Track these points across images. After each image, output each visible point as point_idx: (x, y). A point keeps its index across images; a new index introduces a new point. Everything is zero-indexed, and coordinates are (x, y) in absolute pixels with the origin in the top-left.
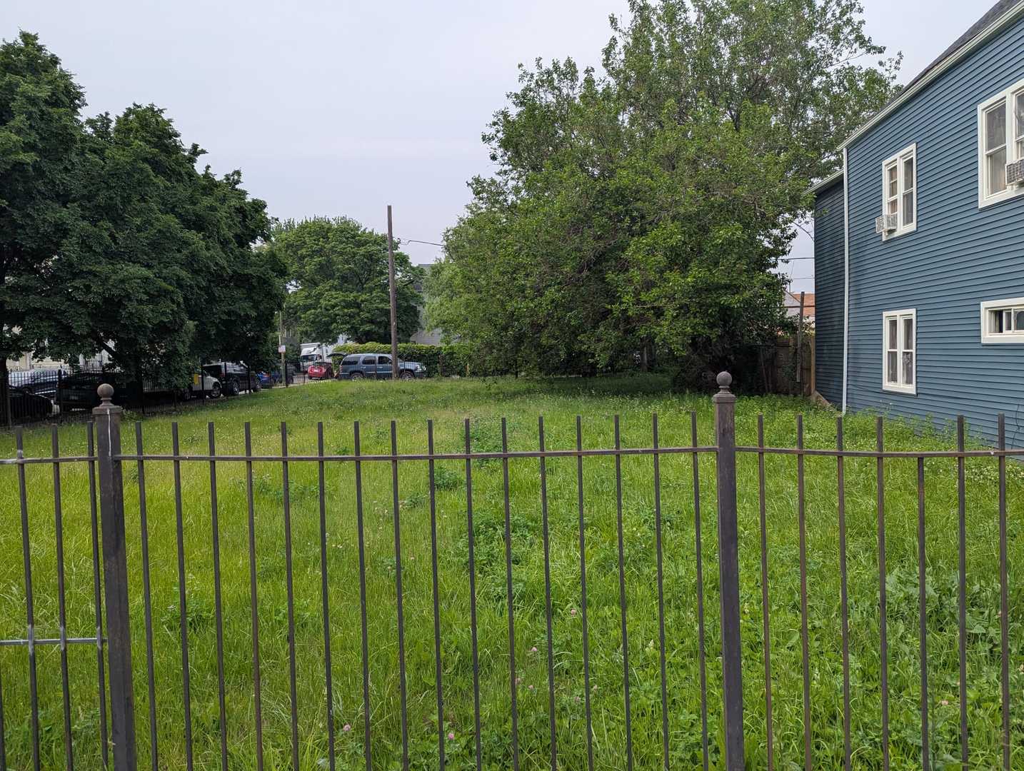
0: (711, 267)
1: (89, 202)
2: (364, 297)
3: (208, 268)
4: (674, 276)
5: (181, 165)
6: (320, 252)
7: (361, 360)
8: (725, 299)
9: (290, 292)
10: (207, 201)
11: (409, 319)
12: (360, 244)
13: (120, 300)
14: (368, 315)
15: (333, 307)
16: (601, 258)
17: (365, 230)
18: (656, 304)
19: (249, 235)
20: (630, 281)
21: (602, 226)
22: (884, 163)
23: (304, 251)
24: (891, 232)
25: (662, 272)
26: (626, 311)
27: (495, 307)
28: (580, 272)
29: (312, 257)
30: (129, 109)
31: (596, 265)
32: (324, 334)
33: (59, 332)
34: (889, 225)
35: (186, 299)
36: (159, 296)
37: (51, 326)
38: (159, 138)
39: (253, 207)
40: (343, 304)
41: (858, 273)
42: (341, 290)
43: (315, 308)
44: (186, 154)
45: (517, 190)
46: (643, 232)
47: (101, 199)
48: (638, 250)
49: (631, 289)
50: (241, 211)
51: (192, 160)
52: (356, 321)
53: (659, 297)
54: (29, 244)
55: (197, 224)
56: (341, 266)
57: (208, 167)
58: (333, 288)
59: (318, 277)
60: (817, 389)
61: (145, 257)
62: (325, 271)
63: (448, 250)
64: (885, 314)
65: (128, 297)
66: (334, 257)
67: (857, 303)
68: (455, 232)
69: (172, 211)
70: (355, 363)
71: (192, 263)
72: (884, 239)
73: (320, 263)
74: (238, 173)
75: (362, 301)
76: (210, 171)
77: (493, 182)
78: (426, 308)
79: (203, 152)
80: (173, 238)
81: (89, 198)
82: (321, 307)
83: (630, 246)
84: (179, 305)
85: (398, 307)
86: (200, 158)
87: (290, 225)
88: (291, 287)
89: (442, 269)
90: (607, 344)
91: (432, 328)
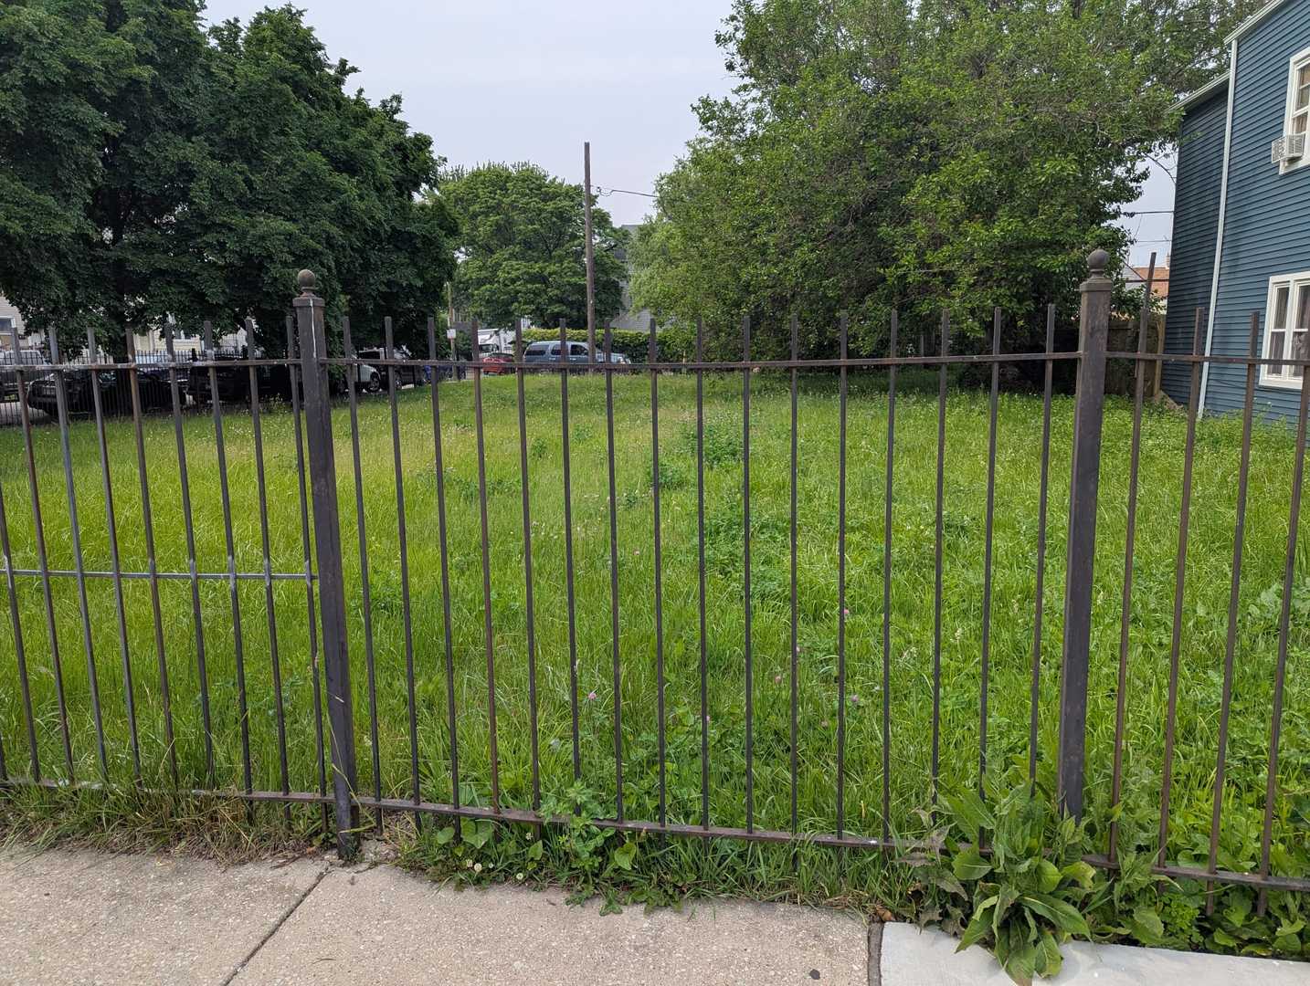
0: (1026, 217)
1: (218, 134)
2: (553, 268)
3: (363, 223)
4: (975, 228)
5: (325, 86)
6: (496, 209)
7: (550, 348)
8: (1043, 261)
9: (459, 261)
10: (361, 134)
11: (610, 297)
12: (547, 198)
13: (260, 263)
14: (556, 292)
15: (513, 281)
16: (872, 205)
17: (555, 179)
18: (945, 268)
19: (411, 181)
20: (911, 236)
21: (879, 158)
22: (1293, 59)
23: (476, 207)
24: (1293, 160)
25: (957, 223)
26: (904, 276)
27: (724, 278)
28: (844, 223)
29: (487, 216)
30: (259, 14)
31: (864, 215)
32: (502, 317)
33: (192, 302)
34: (1291, 151)
35: (337, 261)
36: (305, 258)
37: (180, 293)
38: (300, 50)
39: (415, 145)
40: (526, 277)
41: (1239, 222)
42: (523, 258)
43: (490, 283)
44: (332, 72)
45: (758, 116)
46: (933, 168)
47: (232, 130)
48: (925, 193)
49: (913, 247)
50: (399, 147)
51: (339, 82)
52: (542, 300)
53: (951, 259)
54: (149, 189)
55: (348, 165)
56: (523, 227)
57: (361, 91)
58: (513, 256)
59: (493, 243)
60: (1163, 387)
61: (288, 208)
62: (503, 233)
63: (662, 205)
64: (1273, 279)
65: (270, 257)
66: (515, 215)
67: (1232, 268)
68: (671, 180)
69: (318, 146)
70: (542, 353)
71: (343, 216)
72: (1282, 171)
73: (497, 223)
74: (398, 98)
75: (550, 274)
76: (364, 95)
77: (727, 104)
78: (631, 283)
79: (354, 70)
80: (321, 184)
81: (219, 128)
82: (498, 282)
83: (913, 187)
84: (329, 269)
85: (596, 282)
86: (350, 78)
87: (458, 174)
88: (461, 255)
89: (654, 230)
90: (875, 322)
91: (638, 310)
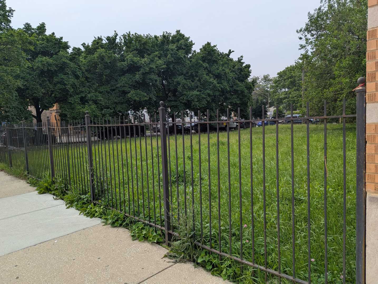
6: (291, 77)
19: (242, 77)
39: (245, 67)
50: (239, 69)
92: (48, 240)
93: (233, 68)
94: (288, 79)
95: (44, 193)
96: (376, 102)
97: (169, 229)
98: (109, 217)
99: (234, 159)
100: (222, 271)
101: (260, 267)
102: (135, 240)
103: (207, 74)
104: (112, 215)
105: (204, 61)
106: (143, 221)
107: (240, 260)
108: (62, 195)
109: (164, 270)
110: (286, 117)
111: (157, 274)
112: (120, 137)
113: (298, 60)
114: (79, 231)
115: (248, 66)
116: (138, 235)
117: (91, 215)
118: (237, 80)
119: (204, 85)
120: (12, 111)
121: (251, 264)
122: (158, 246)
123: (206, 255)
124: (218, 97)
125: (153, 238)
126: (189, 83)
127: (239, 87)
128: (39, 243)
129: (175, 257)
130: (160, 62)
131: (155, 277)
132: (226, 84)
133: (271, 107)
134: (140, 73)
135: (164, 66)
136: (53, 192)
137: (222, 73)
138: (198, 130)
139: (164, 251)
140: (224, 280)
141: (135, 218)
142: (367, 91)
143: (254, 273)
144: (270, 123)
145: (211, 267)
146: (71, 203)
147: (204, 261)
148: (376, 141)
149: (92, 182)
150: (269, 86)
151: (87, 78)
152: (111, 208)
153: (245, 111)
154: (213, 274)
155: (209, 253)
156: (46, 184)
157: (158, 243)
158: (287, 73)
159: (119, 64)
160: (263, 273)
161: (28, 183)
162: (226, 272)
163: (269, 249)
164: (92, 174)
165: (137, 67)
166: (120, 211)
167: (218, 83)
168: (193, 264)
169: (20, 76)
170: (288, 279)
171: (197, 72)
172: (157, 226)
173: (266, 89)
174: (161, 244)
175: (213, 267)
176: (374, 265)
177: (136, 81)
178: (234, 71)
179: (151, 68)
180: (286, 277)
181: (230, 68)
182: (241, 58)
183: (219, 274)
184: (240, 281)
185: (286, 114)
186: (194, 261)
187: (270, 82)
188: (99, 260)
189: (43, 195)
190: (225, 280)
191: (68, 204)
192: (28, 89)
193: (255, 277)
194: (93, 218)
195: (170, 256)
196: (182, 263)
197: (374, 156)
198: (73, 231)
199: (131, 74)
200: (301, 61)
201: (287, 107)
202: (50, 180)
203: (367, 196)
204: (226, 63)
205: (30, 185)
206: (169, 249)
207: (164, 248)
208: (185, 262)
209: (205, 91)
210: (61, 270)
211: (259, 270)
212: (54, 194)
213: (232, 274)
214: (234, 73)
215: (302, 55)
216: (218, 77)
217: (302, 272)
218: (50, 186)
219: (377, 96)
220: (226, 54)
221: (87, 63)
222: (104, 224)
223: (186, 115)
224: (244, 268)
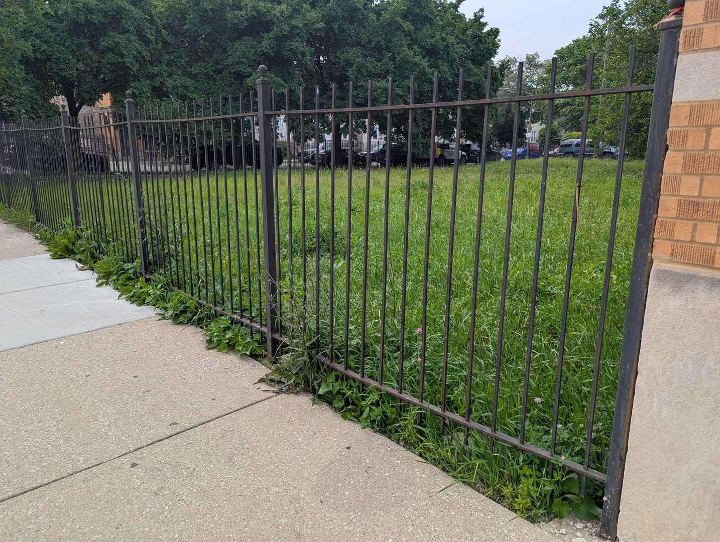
74: (483, 11)
92: (47, 339)
93: (463, 34)
94: (575, 64)
95: (61, 257)
96: (700, 49)
97: (274, 330)
98: (168, 305)
99: (441, 216)
100: (362, 413)
101: (432, 407)
102: (213, 348)
103: (410, 47)
104: (176, 302)
105: (405, 17)
106: (230, 314)
107: (397, 394)
108: (92, 262)
109: (252, 404)
110: (562, 143)
111: (238, 410)
112: (232, 167)
113: (597, 20)
114: (111, 327)
115: (495, 32)
116: (218, 340)
117: (139, 300)
118: (469, 62)
119: (402, 69)
120: (21, 103)
121: (416, 401)
122: (253, 362)
123: (337, 380)
124: (428, 96)
125: (244, 347)
126: (371, 64)
127: (473, 75)
128: (30, 343)
129: (280, 382)
130: (313, 15)
131: (233, 415)
132: (447, 69)
133: (536, 122)
134: (270, 35)
135: (321, 25)
136: (78, 257)
137: (441, 45)
138: (385, 161)
139: (261, 370)
140: (362, 428)
141: (217, 308)
142: (684, 23)
143: (421, 419)
144: (529, 154)
145: (342, 404)
146: (105, 278)
147: (330, 392)
148: (688, 143)
149: (143, 239)
150: (535, 77)
151: (165, 43)
152: (176, 289)
153: (480, 127)
154: (345, 417)
155: (342, 379)
156: (65, 241)
157: (254, 356)
158: (575, 52)
159: (229, 15)
160: (439, 419)
161: (36, 238)
162: (369, 414)
163: (461, 376)
164: (141, 222)
165: (267, 22)
166: (190, 295)
167: (430, 66)
168: (311, 396)
169: (32, 32)
170: (480, 432)
171: (390, 41)
172: (254, 324)
173: (529, 84)
174: (259, 359)
175: (347, 403)
176: (648, 411)
177: (263, 54)
178: (464, 42)
179: (294, 27)
180: (478, 428)
181: (457, 35)
182: (481, 13)
183: (357, 418)
184: (393, 431)
185: (563, 138)
186: (314, 392)
187: (539, 70)
188: (135, 380)
189: (59, 260)
190: (365, 428)
191: (101, 279)
192: (49, 59)
193: (421, 426)
194: (143, 307)
195: (272, 380)
196: (292, 395)
197: (680, 180)
198: (99, 328)
199: (254, 38)
200: (601, 22)
201: (567, 123)
202: (72, 233)
203: (653, 268)
204: (450, 24)
205: (40, 241)
206: (273, 368)
207: (263, 367)
208: (297, 393)
209: (403, 81)
210: (58, 393)
211: (428, 413)
212: (80, 261)
213: (379, 417)
214: (465, 46)
215: (607, 8)
216: (431, 52)
217: (513, 422)
218: (73, 244)
219: (704, 34)
220: (451, 3)
221: (166, 11)
222: (160, 317)
223: (361, 130)
224: (403, 408)
